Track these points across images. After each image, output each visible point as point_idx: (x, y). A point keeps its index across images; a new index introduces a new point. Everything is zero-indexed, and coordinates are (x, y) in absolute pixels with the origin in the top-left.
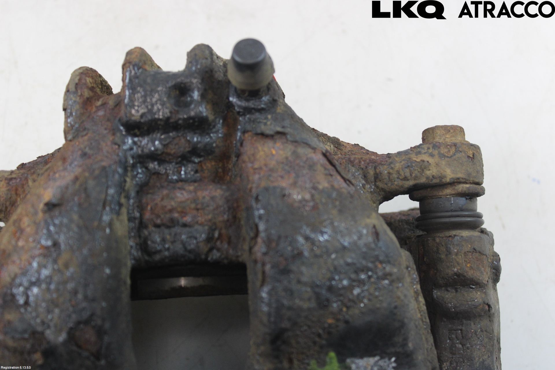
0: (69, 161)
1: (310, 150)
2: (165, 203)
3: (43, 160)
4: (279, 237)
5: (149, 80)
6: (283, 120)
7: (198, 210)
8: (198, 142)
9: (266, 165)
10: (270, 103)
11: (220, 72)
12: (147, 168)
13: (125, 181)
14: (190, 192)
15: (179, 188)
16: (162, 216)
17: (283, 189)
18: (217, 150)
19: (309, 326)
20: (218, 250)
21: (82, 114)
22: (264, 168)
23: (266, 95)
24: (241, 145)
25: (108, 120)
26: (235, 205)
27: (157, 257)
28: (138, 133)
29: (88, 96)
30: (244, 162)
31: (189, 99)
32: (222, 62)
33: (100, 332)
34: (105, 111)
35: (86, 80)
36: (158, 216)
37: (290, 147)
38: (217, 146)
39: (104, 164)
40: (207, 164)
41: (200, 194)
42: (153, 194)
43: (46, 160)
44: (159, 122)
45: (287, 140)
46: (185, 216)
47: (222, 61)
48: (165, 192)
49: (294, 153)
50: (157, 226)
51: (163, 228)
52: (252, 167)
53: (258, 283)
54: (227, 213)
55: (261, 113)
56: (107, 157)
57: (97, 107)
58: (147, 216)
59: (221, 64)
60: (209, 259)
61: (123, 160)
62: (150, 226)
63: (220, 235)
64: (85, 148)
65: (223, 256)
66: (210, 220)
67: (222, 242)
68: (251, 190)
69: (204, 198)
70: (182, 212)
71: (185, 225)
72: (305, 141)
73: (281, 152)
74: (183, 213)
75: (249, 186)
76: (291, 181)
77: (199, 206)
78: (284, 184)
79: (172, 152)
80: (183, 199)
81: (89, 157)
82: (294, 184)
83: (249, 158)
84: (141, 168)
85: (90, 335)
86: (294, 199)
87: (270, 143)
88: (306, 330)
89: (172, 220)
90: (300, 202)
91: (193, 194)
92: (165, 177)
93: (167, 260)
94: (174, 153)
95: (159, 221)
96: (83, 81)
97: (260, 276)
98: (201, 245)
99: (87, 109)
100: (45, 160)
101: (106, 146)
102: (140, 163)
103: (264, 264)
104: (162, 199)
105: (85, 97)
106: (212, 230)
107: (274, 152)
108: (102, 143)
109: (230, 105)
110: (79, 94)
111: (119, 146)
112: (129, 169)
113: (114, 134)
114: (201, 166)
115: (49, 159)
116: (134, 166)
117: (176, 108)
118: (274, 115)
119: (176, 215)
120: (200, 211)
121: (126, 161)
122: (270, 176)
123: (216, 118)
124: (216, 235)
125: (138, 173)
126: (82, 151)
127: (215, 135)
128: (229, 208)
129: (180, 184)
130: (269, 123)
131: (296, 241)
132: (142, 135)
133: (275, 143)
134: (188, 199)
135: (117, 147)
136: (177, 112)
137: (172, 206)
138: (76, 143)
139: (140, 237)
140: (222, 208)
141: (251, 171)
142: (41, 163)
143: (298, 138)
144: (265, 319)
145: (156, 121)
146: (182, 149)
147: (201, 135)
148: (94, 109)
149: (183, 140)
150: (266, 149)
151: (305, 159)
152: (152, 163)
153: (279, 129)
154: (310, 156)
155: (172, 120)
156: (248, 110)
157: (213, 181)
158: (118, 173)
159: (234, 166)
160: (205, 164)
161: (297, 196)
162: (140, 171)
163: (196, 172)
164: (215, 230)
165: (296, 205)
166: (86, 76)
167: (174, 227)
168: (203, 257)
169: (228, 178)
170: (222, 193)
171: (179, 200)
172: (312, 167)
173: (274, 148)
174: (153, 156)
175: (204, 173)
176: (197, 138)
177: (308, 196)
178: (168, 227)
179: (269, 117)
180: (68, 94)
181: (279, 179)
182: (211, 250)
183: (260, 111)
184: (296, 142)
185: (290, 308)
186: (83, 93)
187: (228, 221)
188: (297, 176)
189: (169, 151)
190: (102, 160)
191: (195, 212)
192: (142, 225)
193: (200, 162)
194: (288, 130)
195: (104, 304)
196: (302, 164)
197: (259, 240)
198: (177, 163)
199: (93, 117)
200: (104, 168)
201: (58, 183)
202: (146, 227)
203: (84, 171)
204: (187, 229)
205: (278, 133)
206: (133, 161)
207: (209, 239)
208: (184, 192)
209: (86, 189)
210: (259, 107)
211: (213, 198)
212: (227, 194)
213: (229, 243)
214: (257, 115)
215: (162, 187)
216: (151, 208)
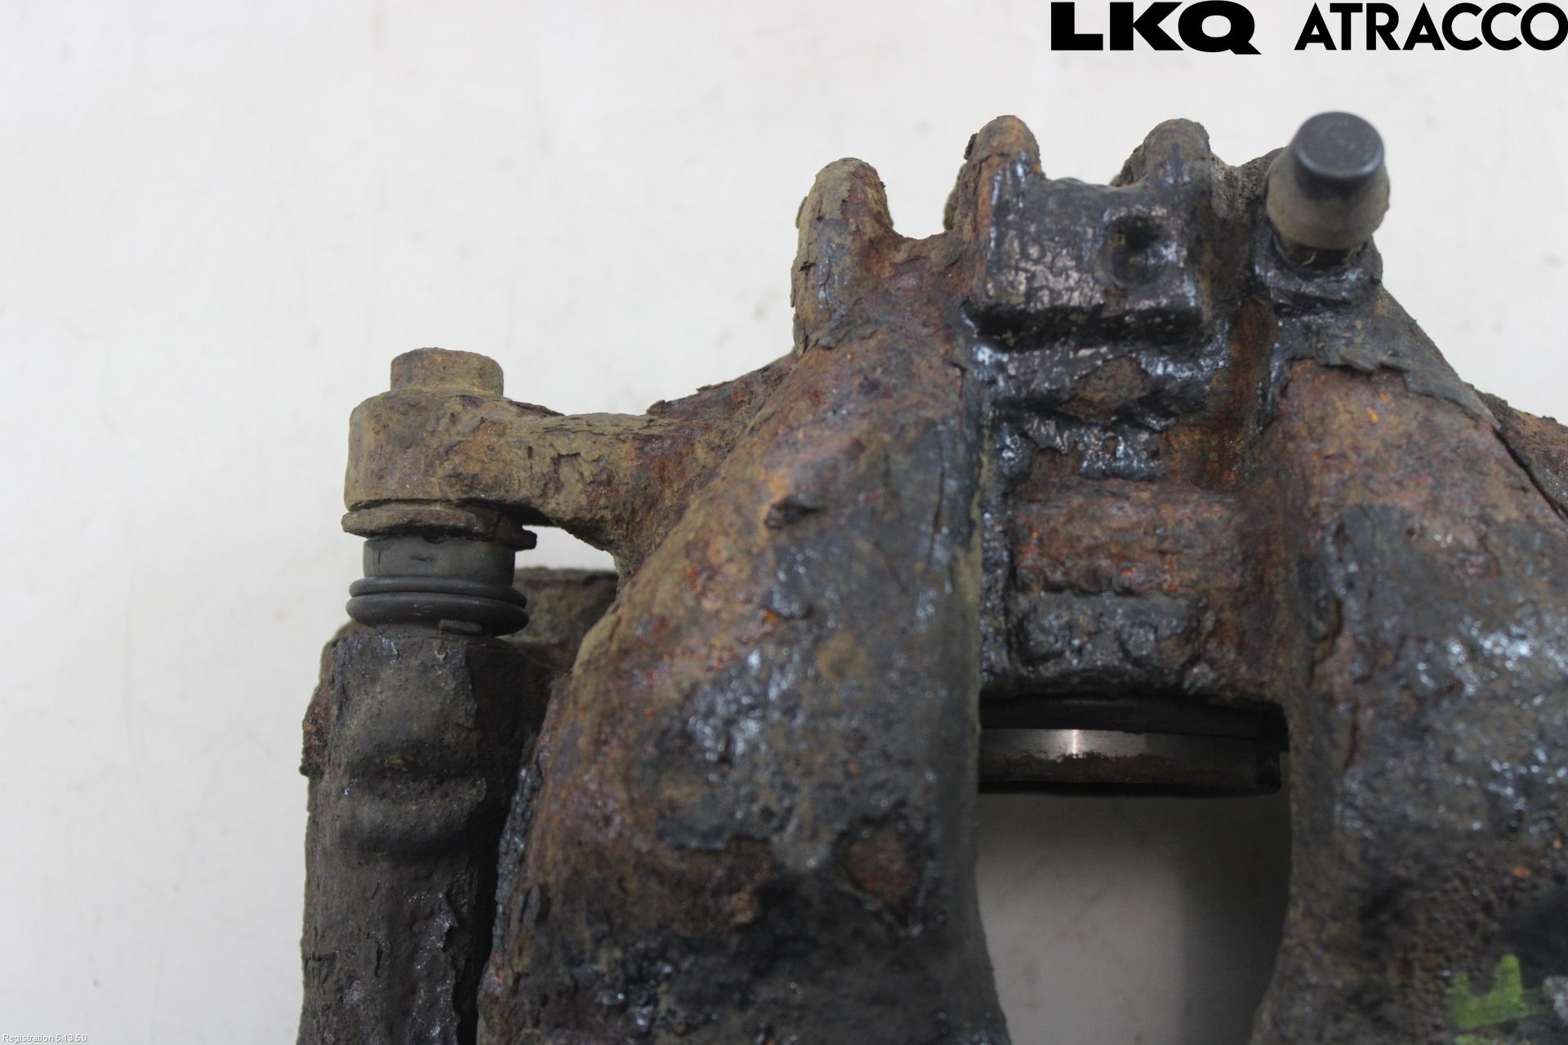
0: (829, 399)
1: (1466, 421)
2: (1077, 529)
3: (720, 398)
4: (1404, 638)
5: (1051, 205)
6: (1395, 335)
7: (1163, 553)
8: (1167, 378)
9: (1356, 449)
10: (1364, 288)
11: (1220, 197)
12: (1024, 435)
13: (980, 464)
14: (1142, 505)
15: (1113, 494)
16: (1069, 564)
17: (1406, 516)
18: (1210, 403)
19: (1465, 881)
20: (1212, 663)
21: (858, 281)
22: (1353, 457)
23: (1354, 266)
24: (1283, 392)
25: (930, 302)
26: (1262, 549)
27: (1050, 670)
28: (1011, 342)
29: (873, 236)
30: (1290, 436)
31: (1152, 261)
32: (1223, 172)
33: (917, 849)
34: (921, 278)
35: (864, 192)
36: (1057, 562)
37: (1415, 408)
38: (1214, 393)
39: (928, 413)
40: (1182, 437)
41: (1166, 511)
42: (1044, 503)
43: (729, 396)
44: (1073, 317)
45: (1407, 389)
46: (1129, 569)
47: (1223, 168)
48: (1077, 501)
49: (1427, 424)
50: (1054, 588)
51: (1067, 593)
52: (1319, 452)
53: (1337, 758)
54: (1239, 569)
55: (1338, 313)
56: (934, 396)
57: (894, 265)
58: (1029, 558)
59: (1221, 177)
60: (1187, 684)
61: (974, 408)
62: (1035, 587)
63: (1218, 623)
64: (874, 370)
65: (1223, 681)
66: (1194, 584)
67: (1221, 643)
68: (1315, 513)
69: (1179, 523)
70: (1122, 557)
71: (1127, 592)
72: (1449, 395)
73: (1393, 419)
74: (1123, 559)
75: (1312, 502)
76: (1423, 496)
77: (1166, 546)
78: (1408, 500)
79: (1098, 397)
80: (1125, 524)
81: (887, 394)
82: (1433, 504)
83: (1310, 430)
84: (1011, 435)
85: (889, 854)
86: (1437, 543)
87: (1362, 394)
88: (1456, 890)
89: (1094, 576)
90: (1451, 551)
91: (1151, 511)
92: (1070, 462)
93: (1075, 680)
94: (1102, 401)
95: (1058, 576)
96: (860, 196)
97: (1343, 738)
98: (1168, 645)
99: (868, 270)
100: (725, 395)
101: (930, 367)
102: (1009, 419)
103: (1355, 708)
104: (1070, 519)
105: (866, 238)
106: (1197, 611)
107: (1375, 418)
108: (918, 359)
109: (1254, 288)
110: (853, 228)
111: (963, 370)
112: (986, 432)
113: (948, 339)
114: (1167, 439)
115: (736, 394)
116: (995, 427)
117: (1120, 284)
118: (1370, 321)
119: (1104, 563)
120: (1168, 557)
121: (980, 414)
122: (1370, 477)
123: (1215, 317)
124: (1209, 624)
125: (1005, 447)
126: (866, 378)
127: (1209, 361)
128: (1247, 557)
129: (1113, 484)
130: (1358, 340)
131: (1445, 651)
132: (1022, 346)
133: (1376, 394)
134: (1138, 524)
135: (958, 372)
136: (1123, 294)
137: (1095, 538)
138: (845, 356)
139: (1007, 612)
140: (1227, 556)
141: (1317, 461)
142: (717, 403)
143: (1433, 386)
144: (1352, 852)
145: (1066, 311)
146: (1124, 393)
147: (1174, 359)
148: (888, 272)
149: (1127, 368)
150: (1353, 408)
151: (1453, 442)
152: (1042, 422)
153: (1385, 358)
154: (1464, 434)
155: (1106, 314)
156: (1306, 304)
157: (1196, 482)
158: (965, 440)
159: (1251, 446)
160: (1177, 436)
161: (1441, 536)
162: (1008, 441)
163: (1154, 455)
164: (1205, 609)
165: (1442, 558)
166: (865, 183)
167: (1099, 593)
168: (1172, 679)
169: (1232, 476)
170: (1226, 514)
171: (1114, 525)
172: (1473, 462)
173: (1373, 406)
174: (1048, 406)
175: (1173, 460)
176: (1165, 367)
177: (1469, 540)
178: (1084, 593)
179: (1359, 324)
180: (820, 226)
181: (1394, 488)
182: (1193, 661)
183: (1336, 306)
184: (1429, 395)
185: (1422, 829)
186: (861, 227)
187: (1241, 588)
188: (1439, 484)
189: (1088, 393)
190: (920, 405)
191: (1155, 559)
192: (1014, 582)
193: (1166, 429)
194: (1407, 363)
195: (931, 776)
196: (1447, 454)
197: (1344, 643)
198: (1105, 429)
199: (887, 291)
200: (930, 424)
201: (806, 455)
202: (1025, 588)
203: (875, 428)
204: (1132, 601)
205: (1384, 367)
206: (994, 412)
207: (1191, 633)
208: (1127, 505)
209: (886, 475)
210: (1338, 297)
211: (1202, 527)
212: (1240, 518)
213: (1241, 647)
214: (1328, 317)
215: (1066, 487)
216: (1040, 540)
